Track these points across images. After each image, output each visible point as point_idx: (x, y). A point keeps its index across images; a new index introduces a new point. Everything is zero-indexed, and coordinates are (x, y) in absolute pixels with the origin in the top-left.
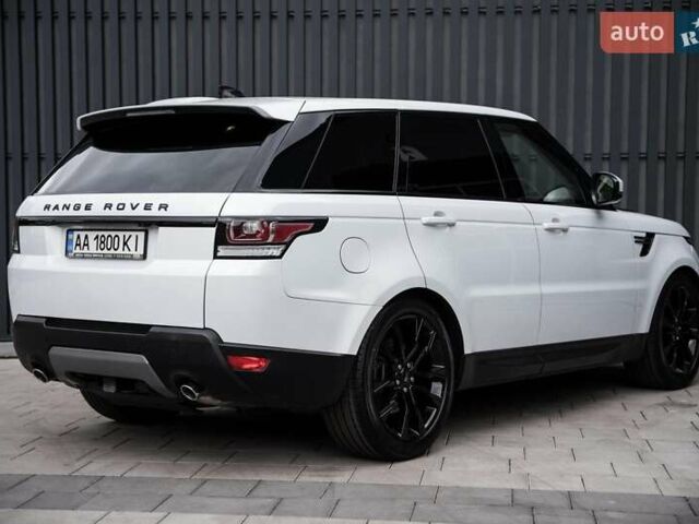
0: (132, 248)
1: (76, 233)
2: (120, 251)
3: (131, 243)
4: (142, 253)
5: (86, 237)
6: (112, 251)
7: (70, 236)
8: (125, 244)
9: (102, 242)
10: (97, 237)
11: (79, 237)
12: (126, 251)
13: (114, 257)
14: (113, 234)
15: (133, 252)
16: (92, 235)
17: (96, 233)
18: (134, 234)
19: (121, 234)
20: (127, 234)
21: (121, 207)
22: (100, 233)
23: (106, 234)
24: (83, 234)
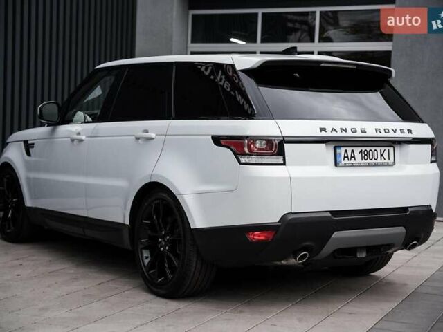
0: (386, 158)
1: (343, 149)
2: (379, 161)
3: (386, 155)
4: (393, 161)
5: (353, 151)
6: (373, 161)
7: (338, 151)
8: (382, 155)
9: (365, 155)
10: (361, 151)
11: (346, 151)
12: (383, 161)
13: (376, 165)
14: (373, 149)
15: (387, 161)
16: (357, 150)
17: (360, 149)
18: (387, 149)
19: (378, 149)
20: (383, 149)
21: (387, 131)
22: (364, 149)
23: (368, 149)
24: (349, 150)
